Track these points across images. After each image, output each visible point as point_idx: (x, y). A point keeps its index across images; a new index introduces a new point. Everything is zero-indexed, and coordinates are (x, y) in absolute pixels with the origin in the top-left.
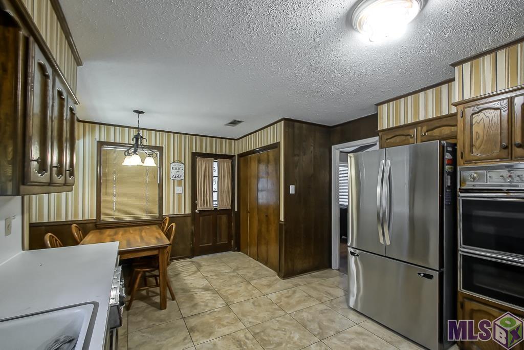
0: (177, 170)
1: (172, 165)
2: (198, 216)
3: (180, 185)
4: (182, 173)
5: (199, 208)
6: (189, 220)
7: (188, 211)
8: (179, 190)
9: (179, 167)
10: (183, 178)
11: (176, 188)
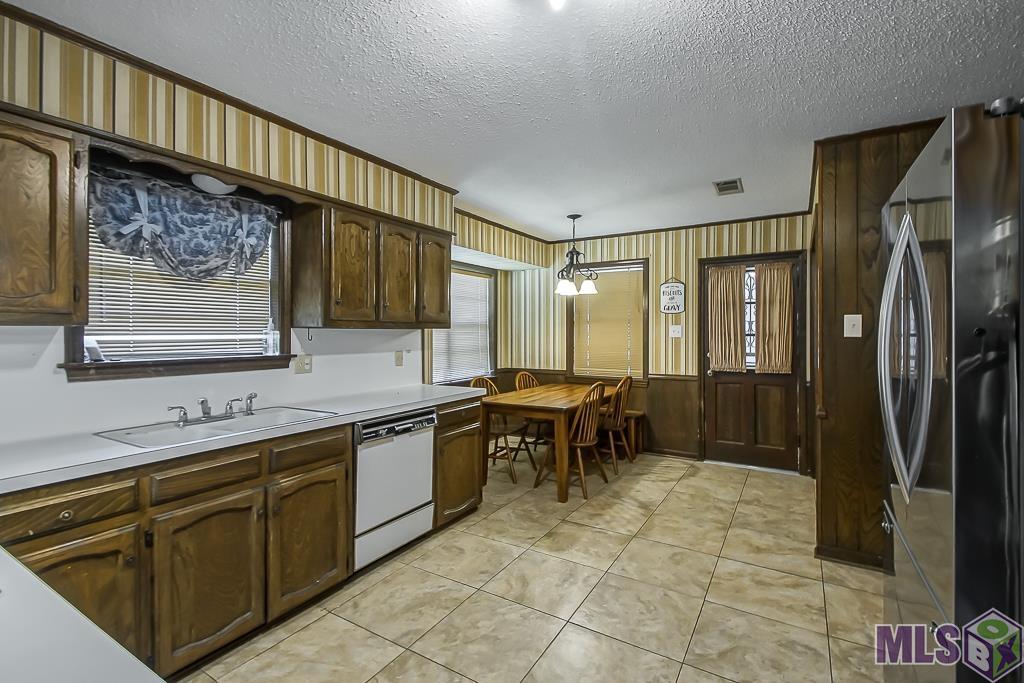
0: (672, 296)
1: (663, 288)
2: (710, 382)
3: (677, 323)
4: (680, 300)
5: (714, 366)
6: (694, 388)
7: (693, 371)
8: (676, 331)
9: (676, 289)
10: (682, 309)
11: (671, 328)
